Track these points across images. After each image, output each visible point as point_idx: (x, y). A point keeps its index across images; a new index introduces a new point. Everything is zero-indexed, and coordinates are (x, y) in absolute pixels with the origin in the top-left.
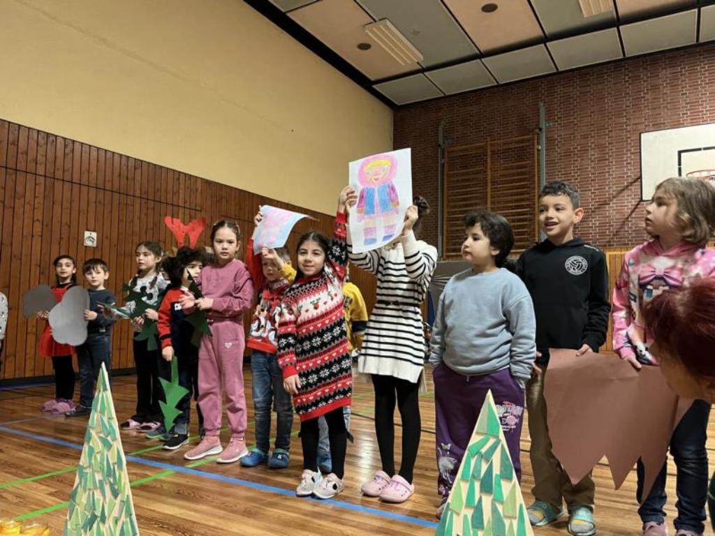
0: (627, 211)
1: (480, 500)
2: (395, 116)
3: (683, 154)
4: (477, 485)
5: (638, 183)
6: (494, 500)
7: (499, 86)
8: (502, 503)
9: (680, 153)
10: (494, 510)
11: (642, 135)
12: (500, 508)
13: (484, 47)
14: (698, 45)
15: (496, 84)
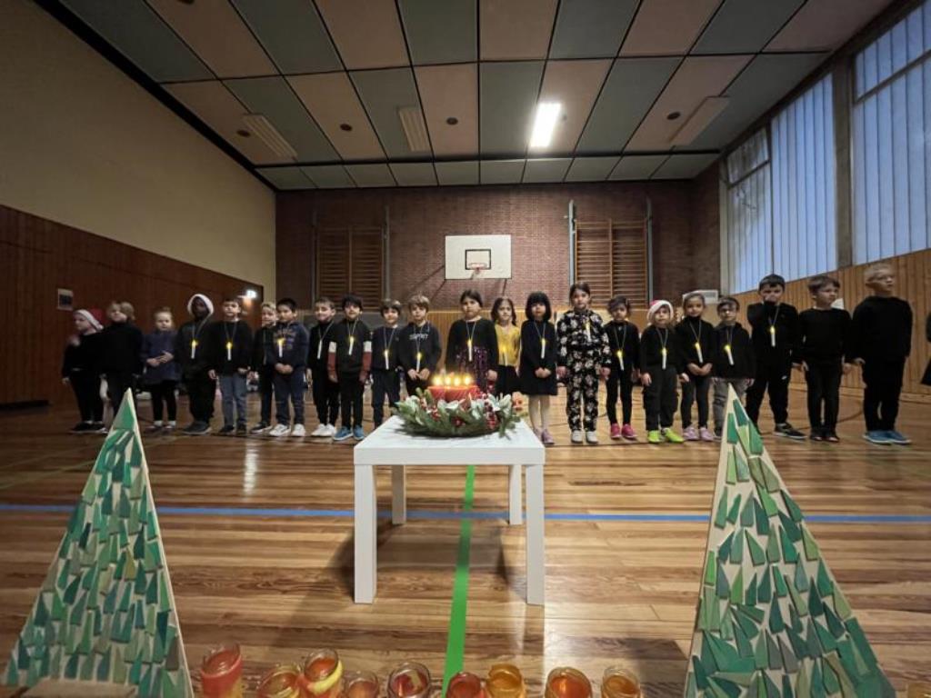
0: (439, 286)
1: (111, 487)
2: (277, 198)
3: (468, 253)
4: (110, 475)
6: (123, 486)
7: (357, 188)
8: (129, 487)
9: (466, 251)
10: (123, 494)
11: (446, 238)
12: (128, 492)
13: (346, 157)
14: (480, 185)
15: (354, 186)
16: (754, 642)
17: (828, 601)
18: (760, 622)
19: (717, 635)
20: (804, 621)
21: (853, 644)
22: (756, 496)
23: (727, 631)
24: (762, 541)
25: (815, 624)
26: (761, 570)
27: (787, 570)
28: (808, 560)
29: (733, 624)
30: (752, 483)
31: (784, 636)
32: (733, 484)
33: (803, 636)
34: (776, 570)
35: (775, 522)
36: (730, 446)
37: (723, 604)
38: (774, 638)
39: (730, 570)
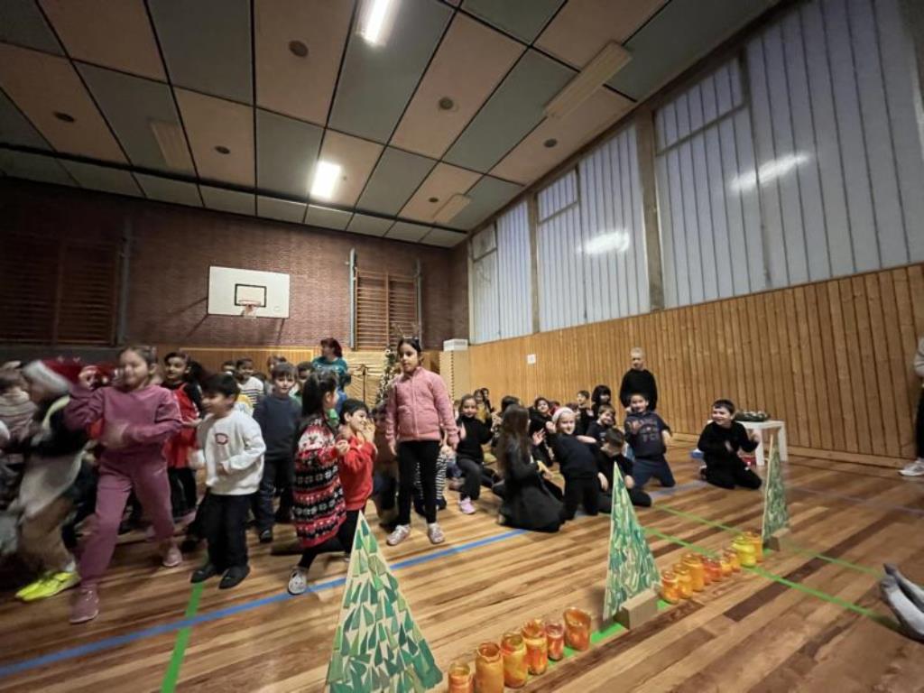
0: (198, 320)
5: (205, 302)
9: (237, 285)
11: (212, 268)
14: (256, 217)
16: (364, 678)
17: (410, 634)
18: (368, 662)
19: (340, 682)
20: (395, 652)
21: (422, 655)
22: (371, 580)
23: (347, 677)
24: (373, 609)
25: (403, 651)
26: (371, 627)
27: (387, 623)
28: (400, 611)
29: (352, 671)
30: (369, 573)
31: (383, 666)
32: (357, 576)
33: (394, 661)
34: (380, 625)
35: (382, 594)
36: (357, 551)
37: (345, 659)
38: (377, 670)
39: (351, 635)
